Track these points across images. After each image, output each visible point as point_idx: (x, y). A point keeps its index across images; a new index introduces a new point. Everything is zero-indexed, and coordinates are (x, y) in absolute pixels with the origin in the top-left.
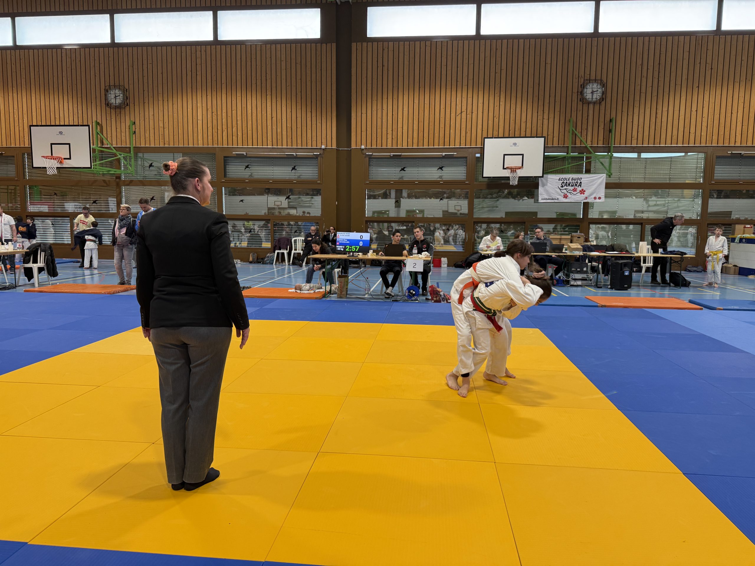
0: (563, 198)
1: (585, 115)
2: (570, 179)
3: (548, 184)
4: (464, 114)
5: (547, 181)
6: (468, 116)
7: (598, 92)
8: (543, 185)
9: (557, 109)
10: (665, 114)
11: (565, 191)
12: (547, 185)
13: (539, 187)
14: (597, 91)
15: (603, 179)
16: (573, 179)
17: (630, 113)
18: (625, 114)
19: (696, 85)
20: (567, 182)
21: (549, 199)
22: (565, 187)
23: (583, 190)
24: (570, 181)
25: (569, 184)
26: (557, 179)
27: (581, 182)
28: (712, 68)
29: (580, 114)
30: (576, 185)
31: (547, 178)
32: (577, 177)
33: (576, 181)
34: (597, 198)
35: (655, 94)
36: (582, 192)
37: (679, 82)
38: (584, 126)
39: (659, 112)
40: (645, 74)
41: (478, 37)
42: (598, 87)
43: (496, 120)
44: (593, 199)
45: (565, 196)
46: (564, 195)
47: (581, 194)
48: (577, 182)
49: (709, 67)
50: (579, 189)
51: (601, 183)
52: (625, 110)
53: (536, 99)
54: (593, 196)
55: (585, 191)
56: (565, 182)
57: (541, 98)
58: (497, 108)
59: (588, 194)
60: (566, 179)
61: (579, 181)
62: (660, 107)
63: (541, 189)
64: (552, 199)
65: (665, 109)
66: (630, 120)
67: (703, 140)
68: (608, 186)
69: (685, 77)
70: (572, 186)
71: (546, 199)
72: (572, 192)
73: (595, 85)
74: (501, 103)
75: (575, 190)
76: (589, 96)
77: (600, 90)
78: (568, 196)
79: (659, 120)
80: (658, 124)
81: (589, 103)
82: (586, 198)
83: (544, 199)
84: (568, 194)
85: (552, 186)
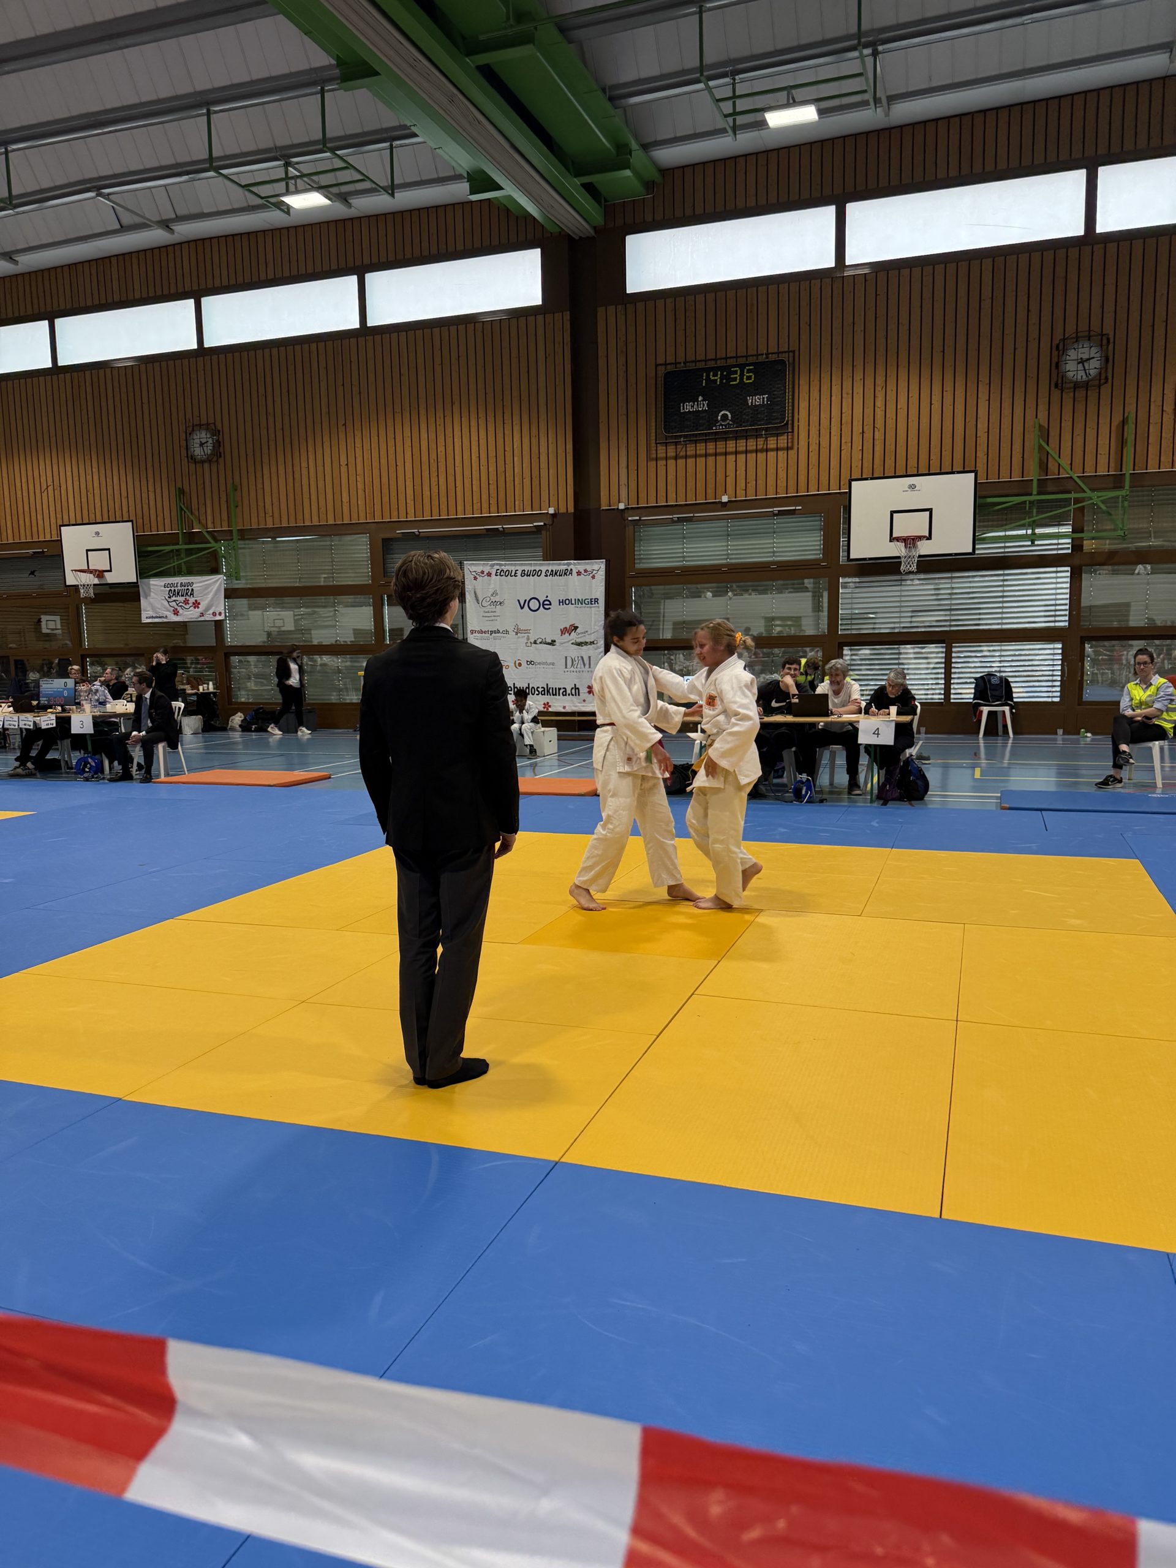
0: (173, 615)
1: (200, 482)
2: (179, 585)
3: (152, 594)
4: (50, 489)
5: (150, 589)
6: (56, 492)
7: (209, 444)
8: (146, 597)
9: (164, 476)
10: (305, 472)
11: (174, 604)
12: (150, 595)
13: (141, 598)
14: (207, 442)
15: (221, 583)
16: (182, 585)
17: (259, 475)
18: (252, 477)
19: (341, 422)
20: (175, 590)
21: (156, 617)
22: (174, 598)
23: (196, 601)
24: (179, 588)
25: (178, 593)
26: (161, 586)
27: (192, 590)
28: (360, 393)
29: (193, 479)
30: (187, 594)
31: (149, 585)
32: (187, 581)
33: (186, 588)
34: (217, 613)
35: (287, 440)
36: (196, 604)
37: (317, 420)
38: (202, 500)
39: (297, 469)
40: (270, 410)
41: (56, 370)
42: (208, 436)
43: (91, 496)
44: (212, 616)
45: (176, 613)
46: (174, 611)
47: (195, 608)
48: (188, 589)
49: (355, 389)
50: (192, 600)
51: (218, 591)
52: (251, 469)
53: (136, 461)
54: (211, 612)
55: (199, 604)
56: (173, 589)
57: (142, 457)
58: (89, 478)
59: (204, 608)
60: (172, 585)
61: (190, 588)
62: (296, 462)
63: (144, 603)
64: (160, 617)
65: (304, 465)
66: (260, 486)
67: (362, 514)
68: (230, 594)
69: (325, 410)
70: (183, 596)
71: (152, 617)
72: (183, 605)
73: (203, 434)
74: (94, 470)
75: (186, 602)
76: (198, 452)
77: (210, 441)
78: (178, 612)
79: (297, 485)
80: (298, 489)
81: (203, 462)
82: (202, 615)
83: (150, 618)
84: (179, 609)
85: (156, 597)
